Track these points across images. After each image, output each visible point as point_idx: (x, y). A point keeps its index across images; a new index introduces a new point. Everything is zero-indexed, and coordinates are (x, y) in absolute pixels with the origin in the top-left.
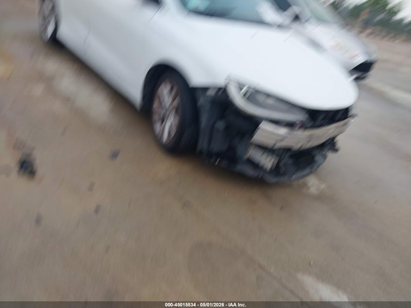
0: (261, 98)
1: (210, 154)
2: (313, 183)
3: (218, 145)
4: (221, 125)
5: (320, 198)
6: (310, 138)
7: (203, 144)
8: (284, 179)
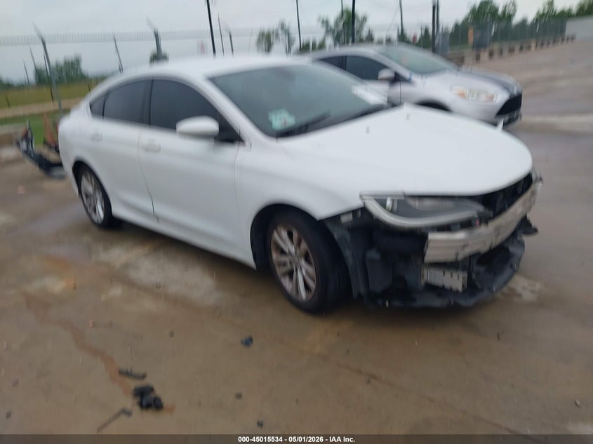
0: (416, 204)
1: (373, 297)
2: (522, 286)
3: (380, 282)
4: (373, 255)
5: (542, 303)
6: (498, 230)
7: (359, 287)
8: (484, 295)
